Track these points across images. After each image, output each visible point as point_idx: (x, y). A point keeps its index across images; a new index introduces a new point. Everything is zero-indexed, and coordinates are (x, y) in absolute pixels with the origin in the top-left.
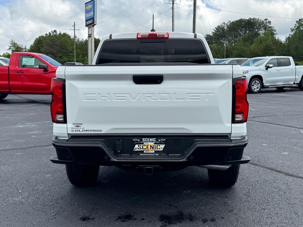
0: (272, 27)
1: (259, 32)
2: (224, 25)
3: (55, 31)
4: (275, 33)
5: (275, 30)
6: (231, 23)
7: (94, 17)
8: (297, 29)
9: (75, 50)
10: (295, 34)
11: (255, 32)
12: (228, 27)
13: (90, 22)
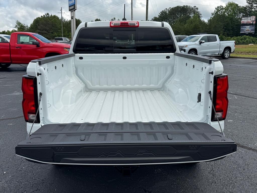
0: (199, 12)
1: (190, 15)
2: (167, 10)
3: (48, 14)
4: (201, 16)
5: (201, 14)
6: (171, 9)
7: (75, 4)
8: (215, 13)
9: (62, 27)
10: (214, 17)
11: (188, 15)
12: (169, 12)
13: (72, 7)
